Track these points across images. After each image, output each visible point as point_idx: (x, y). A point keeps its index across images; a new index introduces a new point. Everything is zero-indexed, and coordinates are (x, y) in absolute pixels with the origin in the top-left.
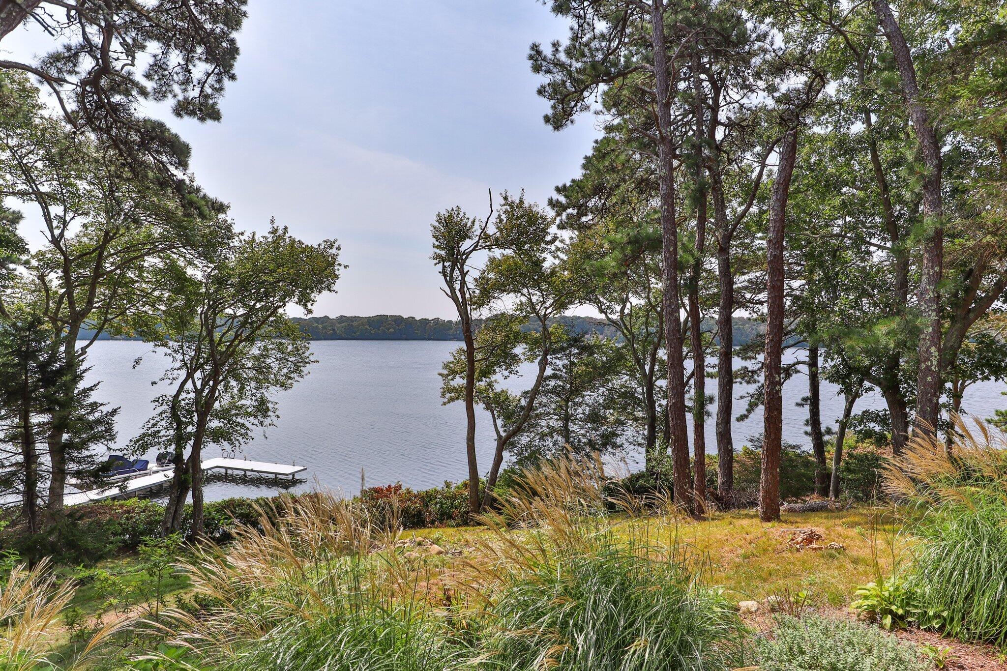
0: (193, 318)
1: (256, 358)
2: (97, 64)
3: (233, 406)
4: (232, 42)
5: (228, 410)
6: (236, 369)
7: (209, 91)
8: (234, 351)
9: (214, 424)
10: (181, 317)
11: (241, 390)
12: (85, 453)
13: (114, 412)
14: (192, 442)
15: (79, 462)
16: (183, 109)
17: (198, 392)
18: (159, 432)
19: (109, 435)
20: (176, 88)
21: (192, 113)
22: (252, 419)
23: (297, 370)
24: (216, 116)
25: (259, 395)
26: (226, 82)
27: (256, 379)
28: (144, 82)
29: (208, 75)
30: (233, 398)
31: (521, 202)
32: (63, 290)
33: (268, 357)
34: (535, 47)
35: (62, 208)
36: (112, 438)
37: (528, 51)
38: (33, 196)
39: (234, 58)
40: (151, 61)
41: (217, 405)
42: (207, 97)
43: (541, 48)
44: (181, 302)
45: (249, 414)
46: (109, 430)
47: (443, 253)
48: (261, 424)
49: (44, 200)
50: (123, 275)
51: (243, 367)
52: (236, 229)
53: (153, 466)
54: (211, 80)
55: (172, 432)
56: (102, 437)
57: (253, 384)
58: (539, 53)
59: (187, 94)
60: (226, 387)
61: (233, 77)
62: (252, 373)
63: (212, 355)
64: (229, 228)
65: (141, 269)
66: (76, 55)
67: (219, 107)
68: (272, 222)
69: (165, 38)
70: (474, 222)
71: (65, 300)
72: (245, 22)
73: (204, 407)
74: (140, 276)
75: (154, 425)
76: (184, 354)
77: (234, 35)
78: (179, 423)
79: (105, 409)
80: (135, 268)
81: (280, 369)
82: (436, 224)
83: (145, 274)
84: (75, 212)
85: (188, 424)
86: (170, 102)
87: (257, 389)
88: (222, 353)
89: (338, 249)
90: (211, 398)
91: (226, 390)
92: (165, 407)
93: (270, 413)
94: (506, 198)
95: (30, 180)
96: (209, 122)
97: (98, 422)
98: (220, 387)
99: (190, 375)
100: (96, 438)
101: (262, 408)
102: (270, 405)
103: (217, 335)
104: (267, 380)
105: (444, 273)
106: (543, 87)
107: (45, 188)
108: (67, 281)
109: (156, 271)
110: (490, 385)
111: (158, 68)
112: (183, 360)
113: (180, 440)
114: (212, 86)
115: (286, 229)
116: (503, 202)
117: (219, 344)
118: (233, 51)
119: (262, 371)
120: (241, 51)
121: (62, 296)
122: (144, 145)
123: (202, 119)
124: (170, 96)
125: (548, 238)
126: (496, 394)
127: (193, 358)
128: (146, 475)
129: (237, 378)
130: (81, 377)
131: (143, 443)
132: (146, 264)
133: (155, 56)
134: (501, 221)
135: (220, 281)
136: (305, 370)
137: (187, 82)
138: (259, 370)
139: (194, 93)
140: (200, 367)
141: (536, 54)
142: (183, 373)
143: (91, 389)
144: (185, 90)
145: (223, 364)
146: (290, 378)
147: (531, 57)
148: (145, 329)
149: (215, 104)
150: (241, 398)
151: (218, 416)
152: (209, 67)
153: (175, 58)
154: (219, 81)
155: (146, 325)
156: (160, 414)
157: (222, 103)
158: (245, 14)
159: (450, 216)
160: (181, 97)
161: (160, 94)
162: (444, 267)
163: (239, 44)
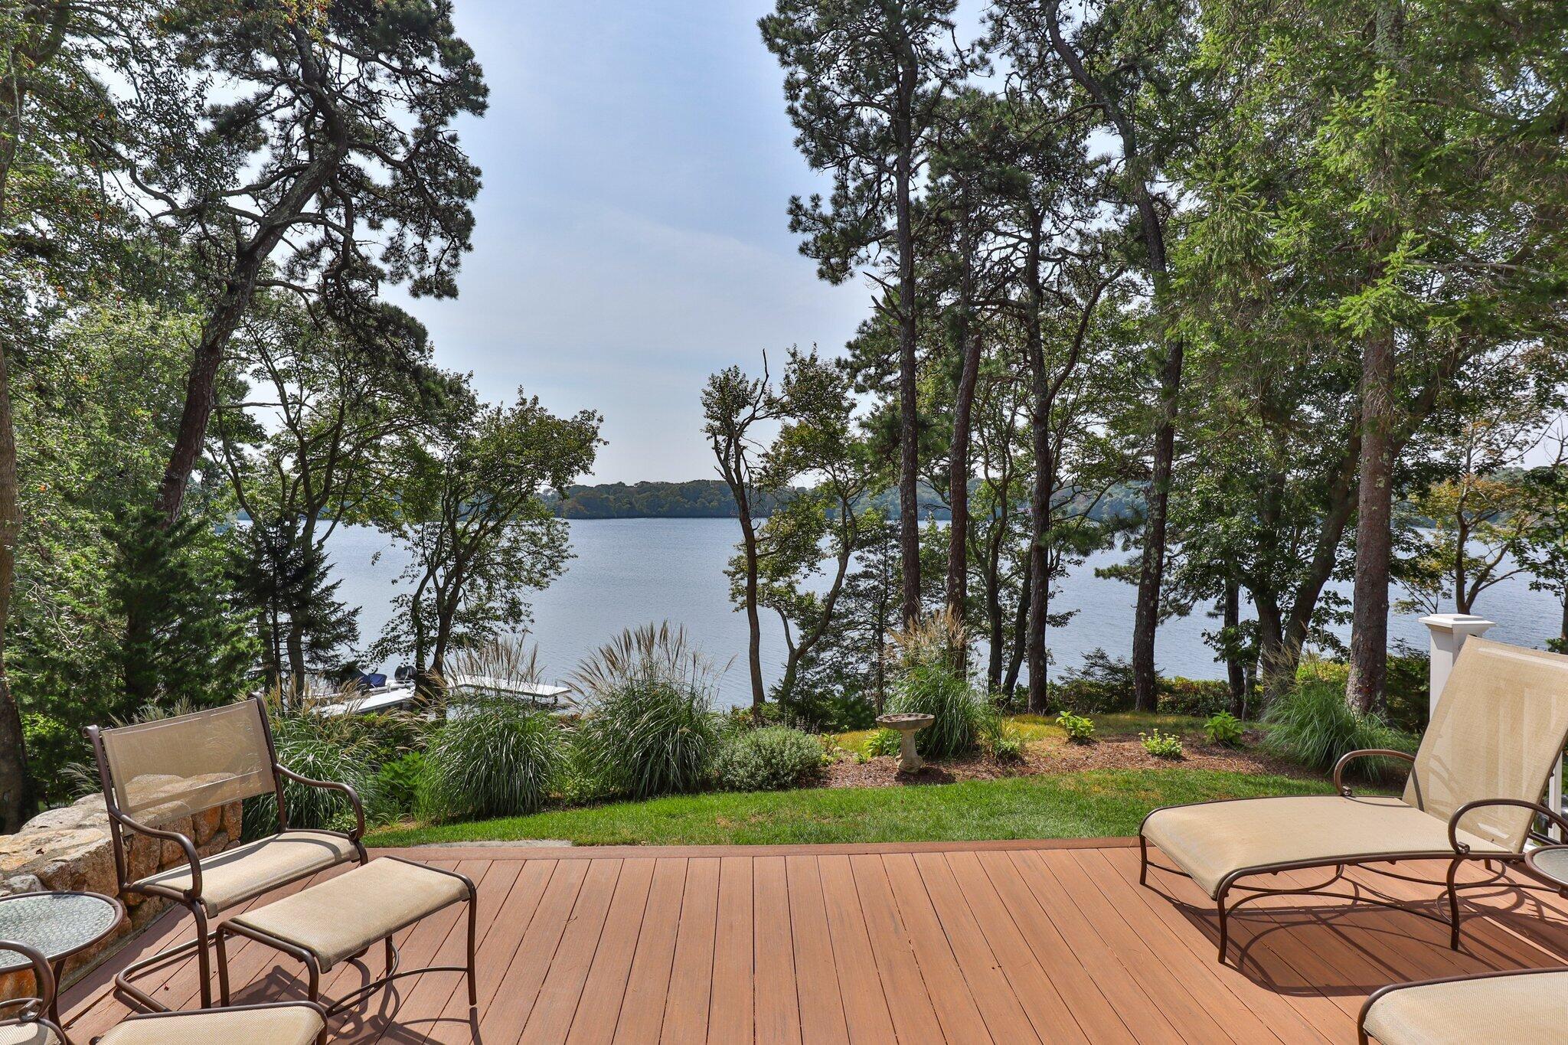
0: (434, 504)
1: (506, 552)
2: (338, 255)
3: (480, 608)
4: (468, 213)
5: (474, 613)
6: (483, 565)
7: (444, 267)
8: (479, 543)
9: (459, 629)
10: (421, 503)
11: (489, 588)
12: (331, 653)
13: (355, 612)
14: (434, 649)
15: (326, 662)
16: (420, 288)
17: (441, 592)
18: (399, 636)
19: (352, 635)
20: (413, 269)
21: (429, 292)
22: (501, 624)
23: (553, 565)
24: (452, 292)
25: (509, 596)
26: (463, 255)
27: (506, 577)
28: (380, 265)
29: (444, 252)
30: (480, 599)
31: (813, 359)
32: (297, 476)
33: (519, 549)
34: (794, 200)
35: (297, 385)
36: (355, 639)
37: (788, 206)
38: (269, 375)
39: (470, 230)
40: (388, 244)
41: (461, 607)
42: (443, 274)
43: (801, 202)
44: (420, 483)
45: (498, 618)
46: (352, 629)
47: (717, 424)
48: (514, 630)
49: (279, 378)
50: (358, 456)
51: (492, 562)
52: (479, 401)
53: (391, 682)
54: (447, 256)
55: (412, 638)
56: (346, 637)
57: (503, 583)
58: (799, 207)
59: (423, 273)
60: (473, 585)
61: (469, 248)
62: (502, 570)
63: (454, 548)
64: (472, 400)
65: (377, 448)
66: (319, 250)
67: (456, 282)
68: (521, 392)
69: (402, 214)
70: (755, 385)
71: (301, 488)
72: (480, 193)
73: (446, 609)
74: (376, 456)
75: (393, 629)
76: (424, 548)
77: (470, 205)
78: (421, 627)
79: (347, 609)
80: (371, 446)
81: (533, 565)
82: (710, 389)
83: (381, 454)
84: (310, 388)
85: (429, 629)
86: (407, 284)
87: (508, 588)
88: (466, 547)
89: (601, 420)
90: (454, 599)
91: (472, 590)
92: (405, 609)
93: (523, 617)
94: (794, 355)
95: (265, 357)
96: (446, 299)
97: (340, 622)
98: (465, 586)
99: (431, 572)
100: (340, 638)
101: (514, 611)
102: (523, 608)
103: (459, 526)
104: (518, 577)
105: (717, 448)
106: (806, 244)
107: (279, 366)
108: (302, 465)
109: (395, 451)
110: (790, 585)
111: (394, 251)
112: (424, 555)
113: (421, 647)
114: (448, 263)
115: (536, 399)
116: (791, 360)
117: (463, 536)
118: (469, 222)
119: (513, 569)
120: (477, 222)
121: (297, 482)
122: (381, 329)
123: (439, 296)
124: (406, 277)
125: (845, 404)
126: (799, 597)
127: (433, 554)
128: (383, 691)
129: (484, 575)
130: (324, 574)
131: (382, 650)
132: (382, 443)
133: (391, 239)
134: (788, 383)
135: (463, 465)
136: (563, 566)
137: (423, 260)
138: (509, 565)
139: (430, 271)
140: (442, 562)
141: (796, 207)
142: (424, 570)
143: (334, 587)
144: (422, 269)
145: (468, 559)
146: (545, 576)
147: (791, 212)
148: (382, 516)
149: (451, 280)
150: (489, 599)
151: (463, 619)
152: (445, 244)
153: (411, 239)
154: (455, 256)
155: (383, 512)
156: (400, 617)
157: (459, 280)
158: (480, 185)
159: (727, 378)
160: (417, 277)
161: (397, 277)
162: (716, 442)
163: (474, 215)
